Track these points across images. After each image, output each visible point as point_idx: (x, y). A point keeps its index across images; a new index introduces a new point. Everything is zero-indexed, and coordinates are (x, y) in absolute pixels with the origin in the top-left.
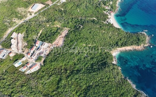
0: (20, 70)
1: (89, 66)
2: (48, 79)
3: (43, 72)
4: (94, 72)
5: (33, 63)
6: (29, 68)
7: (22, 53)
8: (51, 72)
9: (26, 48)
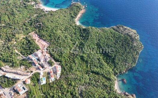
0: (51, 82)
1: (81, 38)
2: (76, 65)
3: (67, 65)
4: (88, 36)
5: (51, 69)
6: (54, 74)
7: (32, 73)
8: (71, 61)
9: (29, 68)
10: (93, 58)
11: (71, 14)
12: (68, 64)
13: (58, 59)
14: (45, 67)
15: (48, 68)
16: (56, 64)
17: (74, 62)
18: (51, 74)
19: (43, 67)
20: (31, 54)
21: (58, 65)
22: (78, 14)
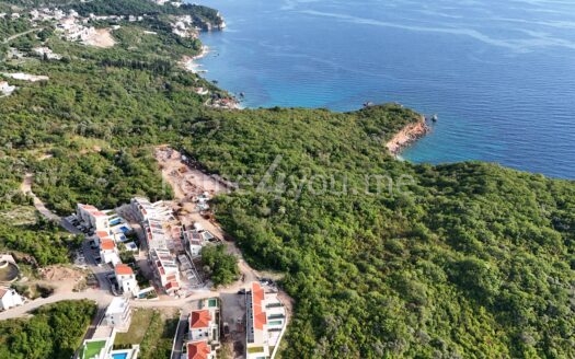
4: (481, 183)
5: (207, 303)
6: (223, 338)
7: (40, 302)
8: (370, 277)
9: (41, 270)
11: (365, 124)
12: (354, 294)
13: (276, 250)
14: (164, 282)
15: (184, 293)
16: (250, 279)
17: (401, 288)
18: (195, 332)
19: (146, 276)
21: (265, 287)
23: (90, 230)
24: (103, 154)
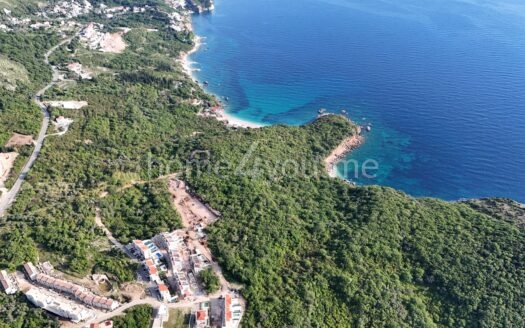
1: (342, 214)
2: (306, 308)
3: (269, 300)
4: (370, 212)
5: (203, 305)
6: (211, 324)
7: (127, 306)
8: (288, 287)
9: (123, 285)
10: (383, 295)
11: (313, 141)
12: (276, 298)
13: (239, 271)
14: (183, 293)
15: (192, 298)
16: (226, 290)
17: (302, 294)
18: (198, 322)
19: (173, 290)
20: (145, 236)
21: (232, 294)
22: (337, 145)
23: (141, 257)
24: (136, 186)
